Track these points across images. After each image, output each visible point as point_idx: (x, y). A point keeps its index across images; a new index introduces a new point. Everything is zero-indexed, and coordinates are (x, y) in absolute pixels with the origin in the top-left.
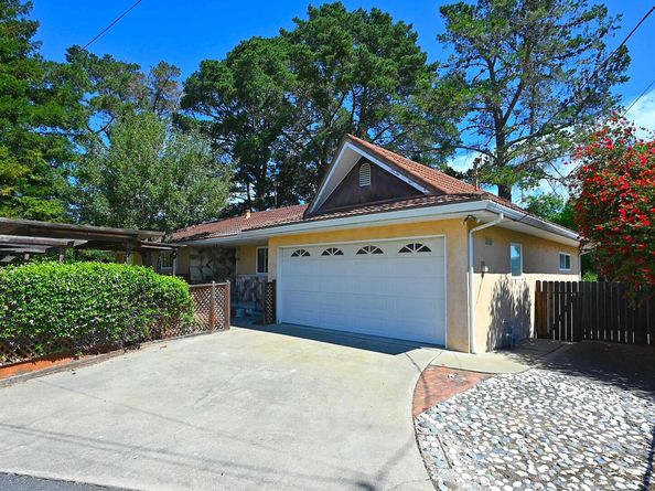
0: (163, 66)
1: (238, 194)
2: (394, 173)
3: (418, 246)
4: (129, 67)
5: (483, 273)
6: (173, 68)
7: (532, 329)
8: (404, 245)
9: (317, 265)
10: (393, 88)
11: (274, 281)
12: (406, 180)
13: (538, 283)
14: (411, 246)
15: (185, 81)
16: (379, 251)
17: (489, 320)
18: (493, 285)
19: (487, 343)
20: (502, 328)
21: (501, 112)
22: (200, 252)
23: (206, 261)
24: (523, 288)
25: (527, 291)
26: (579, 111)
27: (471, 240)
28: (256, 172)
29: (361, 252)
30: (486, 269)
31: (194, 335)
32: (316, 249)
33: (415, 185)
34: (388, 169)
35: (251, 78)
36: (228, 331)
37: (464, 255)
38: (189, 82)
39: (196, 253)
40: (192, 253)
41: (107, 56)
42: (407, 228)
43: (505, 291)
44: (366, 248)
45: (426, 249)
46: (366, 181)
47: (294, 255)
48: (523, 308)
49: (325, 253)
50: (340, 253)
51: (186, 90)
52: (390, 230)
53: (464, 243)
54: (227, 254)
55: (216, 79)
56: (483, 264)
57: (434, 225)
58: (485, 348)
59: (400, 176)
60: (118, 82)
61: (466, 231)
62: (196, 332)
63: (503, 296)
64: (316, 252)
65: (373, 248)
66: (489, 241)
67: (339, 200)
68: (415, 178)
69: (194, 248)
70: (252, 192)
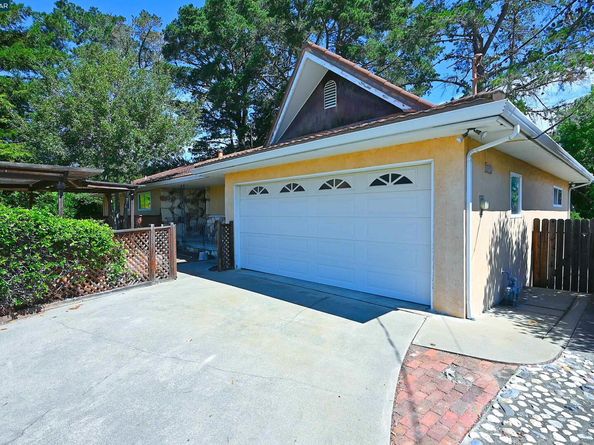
0: (145, 15)
1: (222, 140)
2: (364, 86)
3: (395, 176)
4: (114, 20)
5: (482, 210)
6: (154, 17)
7: (528, 275)
8: (377, 176)
9: (276, 204)
10: (367, 21)
11: (232, 223)
12: (380, 94)
13: (536, 221)
14: (386, 177)
15: (165, 29)
16: (346, 185)
17: (486, 272)
18: (492, 227)
19: (485, 301)
20: (500, 279)
21: (481, 40)
22: (171, 193)
23: (177, 202)
24: (521, 229)
25: (525, 231)
26: (569, 34)
27: (469, 164)
28: (237, 118)
29: (324, 187)
30: (486, 206)
31: (127, 289)
32: (274, 185)
33: (391, 100)
34: (357, 82)
35: (224, 19)
36: (173, 282)
37: (461, 186)
38: (168, 29)
39: (166, 194)
40: (162, 194)
41: (93, 9)
42: (381, 154)
43: (504, 232)
44: (331, 182)
45: (405, 181)
46: (331, 103)
47: (252, 193)
48: (521, 253)
49: (284, 190)
50: (301, 189)
51: (166, 38)
52: (359, 158)
53: (460, 170)
54: (199, 195)
55: (191, 22)
56: (482, 200)
57: (416, 148)
58: (482, 307)
59: (373, 91)
60: (101, 32)
61: (463, 153)
62: (129, 285)
63: (501, 240)
64: (274, 189)
65: (338, 181)
66: (488, 169)
67: (301, 128)
68: (390, 91)
69: (165, 188)
70: (235, 138)
